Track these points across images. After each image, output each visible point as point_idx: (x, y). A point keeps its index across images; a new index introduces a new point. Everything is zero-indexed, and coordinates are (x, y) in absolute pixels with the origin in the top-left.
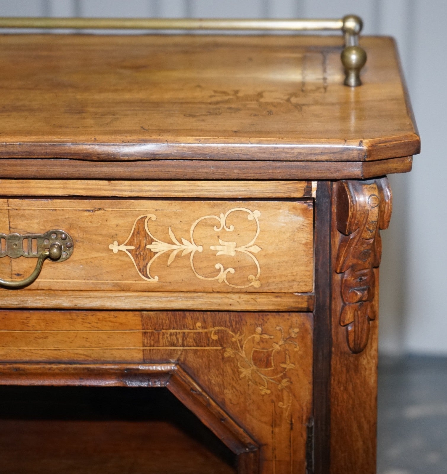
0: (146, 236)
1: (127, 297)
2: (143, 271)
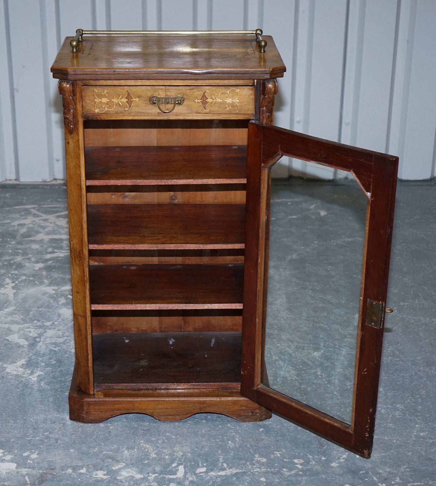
0: (206, 97)
1: (200, 116)
2: (205, 108)
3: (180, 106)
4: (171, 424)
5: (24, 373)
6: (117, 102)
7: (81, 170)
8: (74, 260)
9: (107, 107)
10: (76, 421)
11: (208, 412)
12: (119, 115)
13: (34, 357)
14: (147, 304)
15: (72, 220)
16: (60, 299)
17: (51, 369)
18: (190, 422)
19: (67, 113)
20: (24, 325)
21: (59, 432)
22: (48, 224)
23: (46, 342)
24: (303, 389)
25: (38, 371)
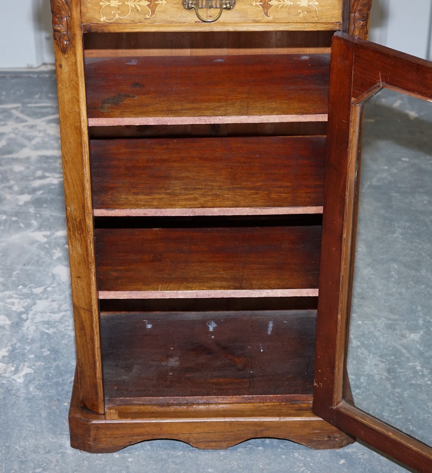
1: (259, 26)
2: (266, 14)
3: (228, 11)
4: (214, 453)
5: (5, 371)
6: (134, 6)
7: (81, 106)
8: (72, 233)
9: (118, 14)
10: (80, 450)
11: (267, 436)
12: (137, 26)
13: (19, 345)
14: (179, 290)
15: (69, 177)
16: (54, 251)
17: (43, 364)
18: (242, 449)
19: (58, 22)
20: (5, 293)
21: (57, 468)
22: (36, 133)
23: (36, 321)
24: (397, 395)
25: (26, 367)
